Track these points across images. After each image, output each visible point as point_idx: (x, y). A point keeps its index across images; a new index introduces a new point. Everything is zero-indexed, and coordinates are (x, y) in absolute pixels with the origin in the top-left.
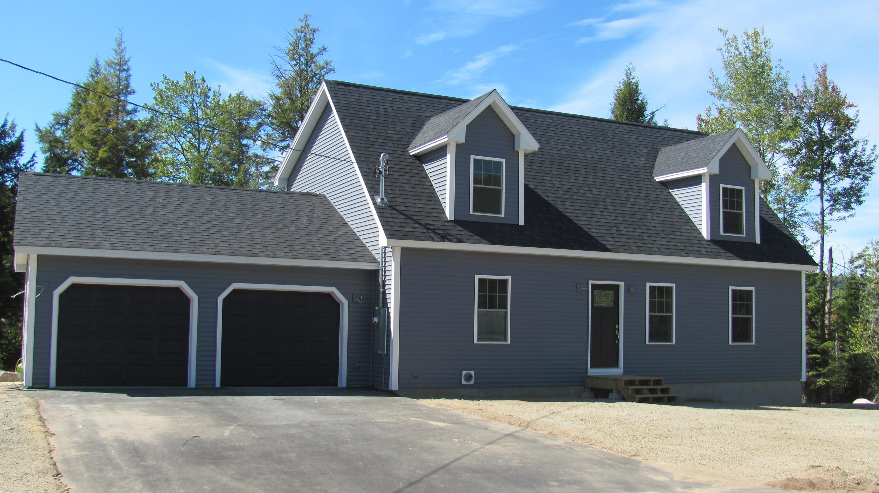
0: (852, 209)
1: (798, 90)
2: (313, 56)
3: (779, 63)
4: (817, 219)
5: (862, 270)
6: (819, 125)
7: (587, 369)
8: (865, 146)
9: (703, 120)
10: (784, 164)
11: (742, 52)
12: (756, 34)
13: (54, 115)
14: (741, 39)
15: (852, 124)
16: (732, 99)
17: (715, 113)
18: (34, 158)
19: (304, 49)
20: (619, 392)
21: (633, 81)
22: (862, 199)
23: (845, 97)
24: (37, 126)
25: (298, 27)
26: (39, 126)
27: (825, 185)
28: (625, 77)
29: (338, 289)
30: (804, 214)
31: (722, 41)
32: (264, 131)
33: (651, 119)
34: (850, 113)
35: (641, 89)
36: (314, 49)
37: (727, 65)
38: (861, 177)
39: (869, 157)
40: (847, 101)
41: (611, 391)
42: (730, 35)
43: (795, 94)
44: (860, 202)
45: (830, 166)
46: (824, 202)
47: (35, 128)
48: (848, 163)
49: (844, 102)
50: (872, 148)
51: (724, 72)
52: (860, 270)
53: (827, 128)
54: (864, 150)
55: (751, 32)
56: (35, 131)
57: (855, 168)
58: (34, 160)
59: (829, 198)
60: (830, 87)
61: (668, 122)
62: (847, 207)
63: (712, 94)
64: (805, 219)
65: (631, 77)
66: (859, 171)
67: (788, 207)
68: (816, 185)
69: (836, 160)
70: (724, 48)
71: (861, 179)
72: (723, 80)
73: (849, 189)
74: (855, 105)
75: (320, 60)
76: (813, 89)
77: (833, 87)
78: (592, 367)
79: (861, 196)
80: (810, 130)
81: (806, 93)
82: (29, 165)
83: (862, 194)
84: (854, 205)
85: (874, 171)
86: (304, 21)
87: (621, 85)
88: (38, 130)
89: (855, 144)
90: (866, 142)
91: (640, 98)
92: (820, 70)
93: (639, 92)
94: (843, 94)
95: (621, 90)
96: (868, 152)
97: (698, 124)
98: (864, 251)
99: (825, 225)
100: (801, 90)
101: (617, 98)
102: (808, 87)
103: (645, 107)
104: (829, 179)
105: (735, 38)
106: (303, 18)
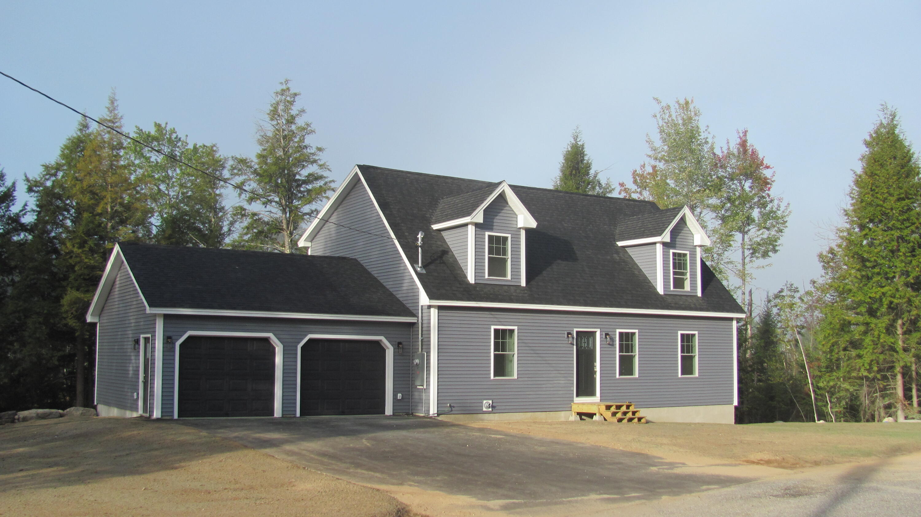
0: (769, 257)
1: (723, 152)
2: (293, 117)
3: (706, 128)
4: (740, 267)
5: (778, 309)
6: (740, 183)
7: (573, 397)
8: (780, 203)
9: (638, 175)
10: (712, 219)
11: (675, 119)
12: (687, 103)
13: (43, 166)
14: (674, 107)
15: (768, 183)
16: (666, 161)
17: (649, 170)
18: (26, 207)
19: (284, 111)
20: (601, 415)
21: (579, 143)
22: (777, 248)
23: (763, 159)
24: (26, 176)
25: (279, 90)
26: (28, 176)
27: (746, 236)
28: (573, 140)
29: (386, 338)
30: (728, 263)
31: (657, 109)
32: (250, 185)
33: (595, 177)
34: (767, 173)
35: (587, 151)
36: (294, 112)
37: (662, 131)
38: (776, 229)
39: (783, 212)
40: (765, 162)
41: (595, 414)
42: (664, 104)
43: (720, 155)
44: (775, 251)
45: (749, 220)
46: (745, 250)
47: (24, 178)
48: (766, 216)
49: (762, 163)
50: (786, 205)
51: (659, 136)
52: (776, 309)
53: (747, 185)
54: (779, 206)
55: (682, 102)
56: (24, 181)
57: (771, 221)
58: (26, 209)
59: (749, 247)
60: (750, 150)
61: (610, 180)
62: (765, 255)
63: (650, 156)
64: (730, 266)
65: (578, 140)
66: (774, 223)
67: (715, 256)
68: (738, 236)
69: (756, 214)
70: (658, 116)
71: (776, 230)
72: (658, 143)
73: (767, 239)
74: (771, 167)
75: (300, 121)
76: (735, 151)
77: (752, 150)
78: (578, 395)
79: (776, 245)
80: (733, 186)
81: (729, 155)
82: (21, 213)
83: (777, 244)
84: (770, 254)
85: (787, 224)
86: (284, 85)
87: (569, 147)
88: (28, 180)
89: (771, 201)
90: (780, 200)
91: (586, 158)
92: (741, 135)
93: (585, 153)
94: (761, 156)
95: (569, 151)
96: (782, 209)
97: (634, 178)
98: (780, 292)
99: (746, 272)
100: (726, 152)
101: (566, 159)
102: (731, 149)
103: (590, 167)
104: (749, 230)
105: (669, 106)
106: (283, 82)
